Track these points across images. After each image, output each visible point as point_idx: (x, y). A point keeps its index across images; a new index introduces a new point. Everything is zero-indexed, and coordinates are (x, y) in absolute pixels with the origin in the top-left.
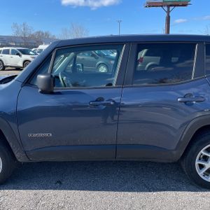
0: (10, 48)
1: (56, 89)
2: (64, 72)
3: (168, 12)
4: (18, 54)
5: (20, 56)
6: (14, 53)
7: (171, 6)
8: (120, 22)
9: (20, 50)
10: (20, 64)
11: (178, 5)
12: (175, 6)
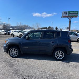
0: (16, 30)
1: (29, 39)
2: (31, 37)
3: (70, 19)
4: (18, 32)
5: (19, 33)
6: (17, 32)
7: (71, 17)
8: (52, 22)
9: (19, 31)
10: (19, 35)
11: (74, 17)
12: (72, 17)
